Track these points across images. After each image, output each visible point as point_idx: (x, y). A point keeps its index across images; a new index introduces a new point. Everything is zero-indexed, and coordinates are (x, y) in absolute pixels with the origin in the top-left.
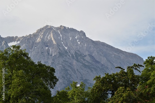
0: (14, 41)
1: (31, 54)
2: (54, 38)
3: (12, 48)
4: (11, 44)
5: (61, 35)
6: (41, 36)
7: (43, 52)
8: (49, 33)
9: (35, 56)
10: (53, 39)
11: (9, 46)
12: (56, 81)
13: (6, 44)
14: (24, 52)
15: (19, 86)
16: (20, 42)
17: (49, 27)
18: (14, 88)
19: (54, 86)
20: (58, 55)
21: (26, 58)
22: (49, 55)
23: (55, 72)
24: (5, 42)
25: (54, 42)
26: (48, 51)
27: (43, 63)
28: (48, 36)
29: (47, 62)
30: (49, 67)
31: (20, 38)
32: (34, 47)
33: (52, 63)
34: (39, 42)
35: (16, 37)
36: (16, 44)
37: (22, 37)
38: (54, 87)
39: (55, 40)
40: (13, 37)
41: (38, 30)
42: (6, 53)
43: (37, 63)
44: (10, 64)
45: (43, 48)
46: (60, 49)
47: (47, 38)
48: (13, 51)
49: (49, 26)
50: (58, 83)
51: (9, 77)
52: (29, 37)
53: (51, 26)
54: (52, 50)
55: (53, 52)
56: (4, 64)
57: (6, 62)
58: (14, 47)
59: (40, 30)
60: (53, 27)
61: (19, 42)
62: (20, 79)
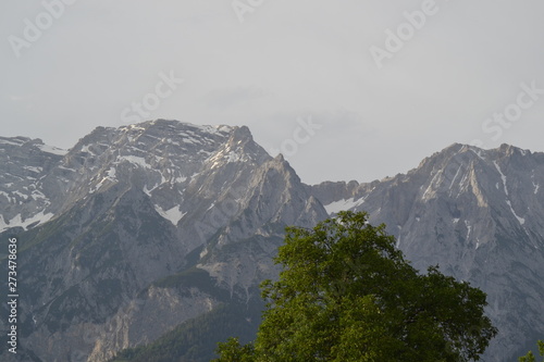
0: (346, 199)
1: (402, 239)
2: (479, 186)
3: (339, 221)
4: (334, 208)
5: (504, 178)
6: (435, 181)
7: (442, 236)
8: (464, 171)
9: (416, 247)
10: (475, 190)
11: (329, 213)
12: (489, 336)
13: (319, 206)
14: (378, 234)
15: (363, 349)
16: (366, 201)
17: (463, 150)
18: (346, 356)
19: (481, 352)
20: (494, 245)
21: (385, 254)
22: (463, 245)
23: (485, 303)
24: (317, 200)
25: (480, 199)
26: (460, 230)
27: (444, 271)
28: (458, 181)
29: (457, 267)
30: (465, 287)
31: (366, 185)
32: (411, 218)
33: (474, 272)
34: (431, 201)
35: (354, 183)
36: (353, 208)
37: (372, 184)
38: (480, 355)
39: (484, 192)
40: (341, 185)
41: (427, 158)
42: (322, 237)
43: (423, 272)
44: (333, 273)
45: (441, 219)
46: (499, 224)
47: (456, 187)
48: (343, 230)
49: (461, 145)
50: (493, 342)
51: (331, 316)
52: (395, 184)
53: (468, 146)
54: (472, 229)
55: (478, 235)
56: (315, 273)
57: (321, 266)
58: (346, 216)
59: (433, 162)
60: (478, 149)
61: (361, 201)
62: (366, 328)
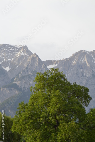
0: (53, 64)
1: (67, 75)
2: (87, 61)
3: (51, 71)
4: (50, 67)
5: (94, 59)
6: (76, 60)
7: (78, 74)
8: (84, 57)
9: (71, 77)
10: (86, 62)
11: (48, 68)
12: (90, 100)
13: (45, 66)
14: (61, 74)
15: (57, 104)
16: (58, 65)
17: (83, 52)
18: (52, 106)
19: (88, 104)
20: (92, 76)
21: (63, 79)
22: (83, 77)
23: (88, 91)
24: (45, 65)
25: (88, 65)
26: (83, 73)
27: (78, 84)
28: (82, 60)
29: (82, 82)
30: (83, 87)
31: (58, 61)
32: (70, 70)
33: (86, 84)
34: (75, 65)
35: (55, 61)
36: (54, 67)
37: (60, 61)
39: (89, 63)
40: (51, 61)
41: (74, 54)
42: (46, 75)
43: (72, 84)
44: (49, 84)
45: (78, 70)
46: (93, 71)
47: (81, 61)
48: (52, 73)
49: (83, 50)
50: (91, 101)
51: (48, 96)
52: (65, 60)
53: (85, 51)
54: (86, 72)
55: (88, 74)
56: (44, 84)
57: (46, 83)
58: (53, 69)
59: (75, 55)
60: (87, 51)
61: (57, 65)
62: (57, 99)
